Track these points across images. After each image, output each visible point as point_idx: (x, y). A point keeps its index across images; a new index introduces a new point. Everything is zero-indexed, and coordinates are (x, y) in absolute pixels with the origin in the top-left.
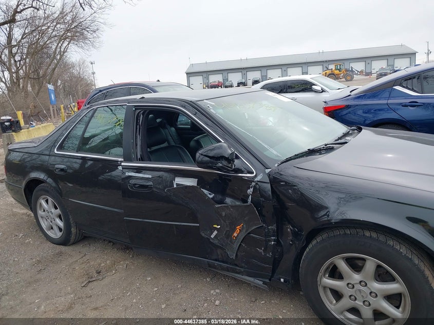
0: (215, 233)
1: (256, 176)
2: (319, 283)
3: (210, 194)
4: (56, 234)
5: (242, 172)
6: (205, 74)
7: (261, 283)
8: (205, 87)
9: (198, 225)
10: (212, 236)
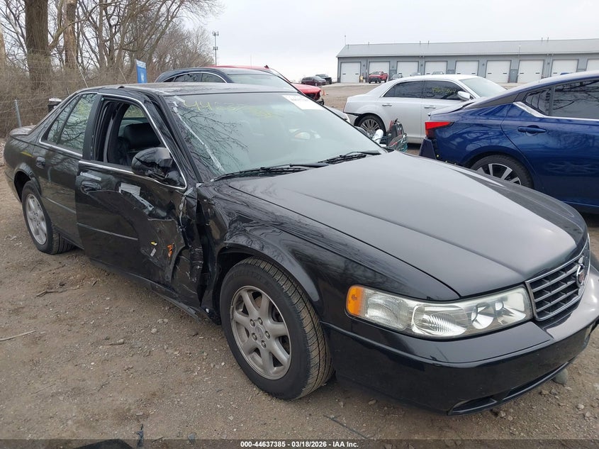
0: (154, 251)
1: (187, 189)
2: (231, 317)
3: (150, 206)
4: (41, 239)
5: (175, 185)
6: (366, 60)
7: (193, 312)
8: (362, 79)
9: (137, 239)
10: (152, 255)
